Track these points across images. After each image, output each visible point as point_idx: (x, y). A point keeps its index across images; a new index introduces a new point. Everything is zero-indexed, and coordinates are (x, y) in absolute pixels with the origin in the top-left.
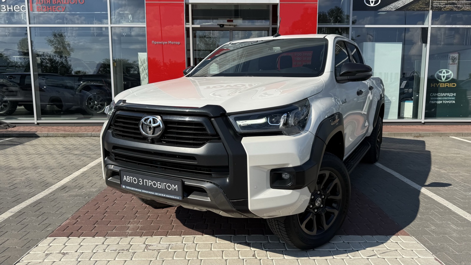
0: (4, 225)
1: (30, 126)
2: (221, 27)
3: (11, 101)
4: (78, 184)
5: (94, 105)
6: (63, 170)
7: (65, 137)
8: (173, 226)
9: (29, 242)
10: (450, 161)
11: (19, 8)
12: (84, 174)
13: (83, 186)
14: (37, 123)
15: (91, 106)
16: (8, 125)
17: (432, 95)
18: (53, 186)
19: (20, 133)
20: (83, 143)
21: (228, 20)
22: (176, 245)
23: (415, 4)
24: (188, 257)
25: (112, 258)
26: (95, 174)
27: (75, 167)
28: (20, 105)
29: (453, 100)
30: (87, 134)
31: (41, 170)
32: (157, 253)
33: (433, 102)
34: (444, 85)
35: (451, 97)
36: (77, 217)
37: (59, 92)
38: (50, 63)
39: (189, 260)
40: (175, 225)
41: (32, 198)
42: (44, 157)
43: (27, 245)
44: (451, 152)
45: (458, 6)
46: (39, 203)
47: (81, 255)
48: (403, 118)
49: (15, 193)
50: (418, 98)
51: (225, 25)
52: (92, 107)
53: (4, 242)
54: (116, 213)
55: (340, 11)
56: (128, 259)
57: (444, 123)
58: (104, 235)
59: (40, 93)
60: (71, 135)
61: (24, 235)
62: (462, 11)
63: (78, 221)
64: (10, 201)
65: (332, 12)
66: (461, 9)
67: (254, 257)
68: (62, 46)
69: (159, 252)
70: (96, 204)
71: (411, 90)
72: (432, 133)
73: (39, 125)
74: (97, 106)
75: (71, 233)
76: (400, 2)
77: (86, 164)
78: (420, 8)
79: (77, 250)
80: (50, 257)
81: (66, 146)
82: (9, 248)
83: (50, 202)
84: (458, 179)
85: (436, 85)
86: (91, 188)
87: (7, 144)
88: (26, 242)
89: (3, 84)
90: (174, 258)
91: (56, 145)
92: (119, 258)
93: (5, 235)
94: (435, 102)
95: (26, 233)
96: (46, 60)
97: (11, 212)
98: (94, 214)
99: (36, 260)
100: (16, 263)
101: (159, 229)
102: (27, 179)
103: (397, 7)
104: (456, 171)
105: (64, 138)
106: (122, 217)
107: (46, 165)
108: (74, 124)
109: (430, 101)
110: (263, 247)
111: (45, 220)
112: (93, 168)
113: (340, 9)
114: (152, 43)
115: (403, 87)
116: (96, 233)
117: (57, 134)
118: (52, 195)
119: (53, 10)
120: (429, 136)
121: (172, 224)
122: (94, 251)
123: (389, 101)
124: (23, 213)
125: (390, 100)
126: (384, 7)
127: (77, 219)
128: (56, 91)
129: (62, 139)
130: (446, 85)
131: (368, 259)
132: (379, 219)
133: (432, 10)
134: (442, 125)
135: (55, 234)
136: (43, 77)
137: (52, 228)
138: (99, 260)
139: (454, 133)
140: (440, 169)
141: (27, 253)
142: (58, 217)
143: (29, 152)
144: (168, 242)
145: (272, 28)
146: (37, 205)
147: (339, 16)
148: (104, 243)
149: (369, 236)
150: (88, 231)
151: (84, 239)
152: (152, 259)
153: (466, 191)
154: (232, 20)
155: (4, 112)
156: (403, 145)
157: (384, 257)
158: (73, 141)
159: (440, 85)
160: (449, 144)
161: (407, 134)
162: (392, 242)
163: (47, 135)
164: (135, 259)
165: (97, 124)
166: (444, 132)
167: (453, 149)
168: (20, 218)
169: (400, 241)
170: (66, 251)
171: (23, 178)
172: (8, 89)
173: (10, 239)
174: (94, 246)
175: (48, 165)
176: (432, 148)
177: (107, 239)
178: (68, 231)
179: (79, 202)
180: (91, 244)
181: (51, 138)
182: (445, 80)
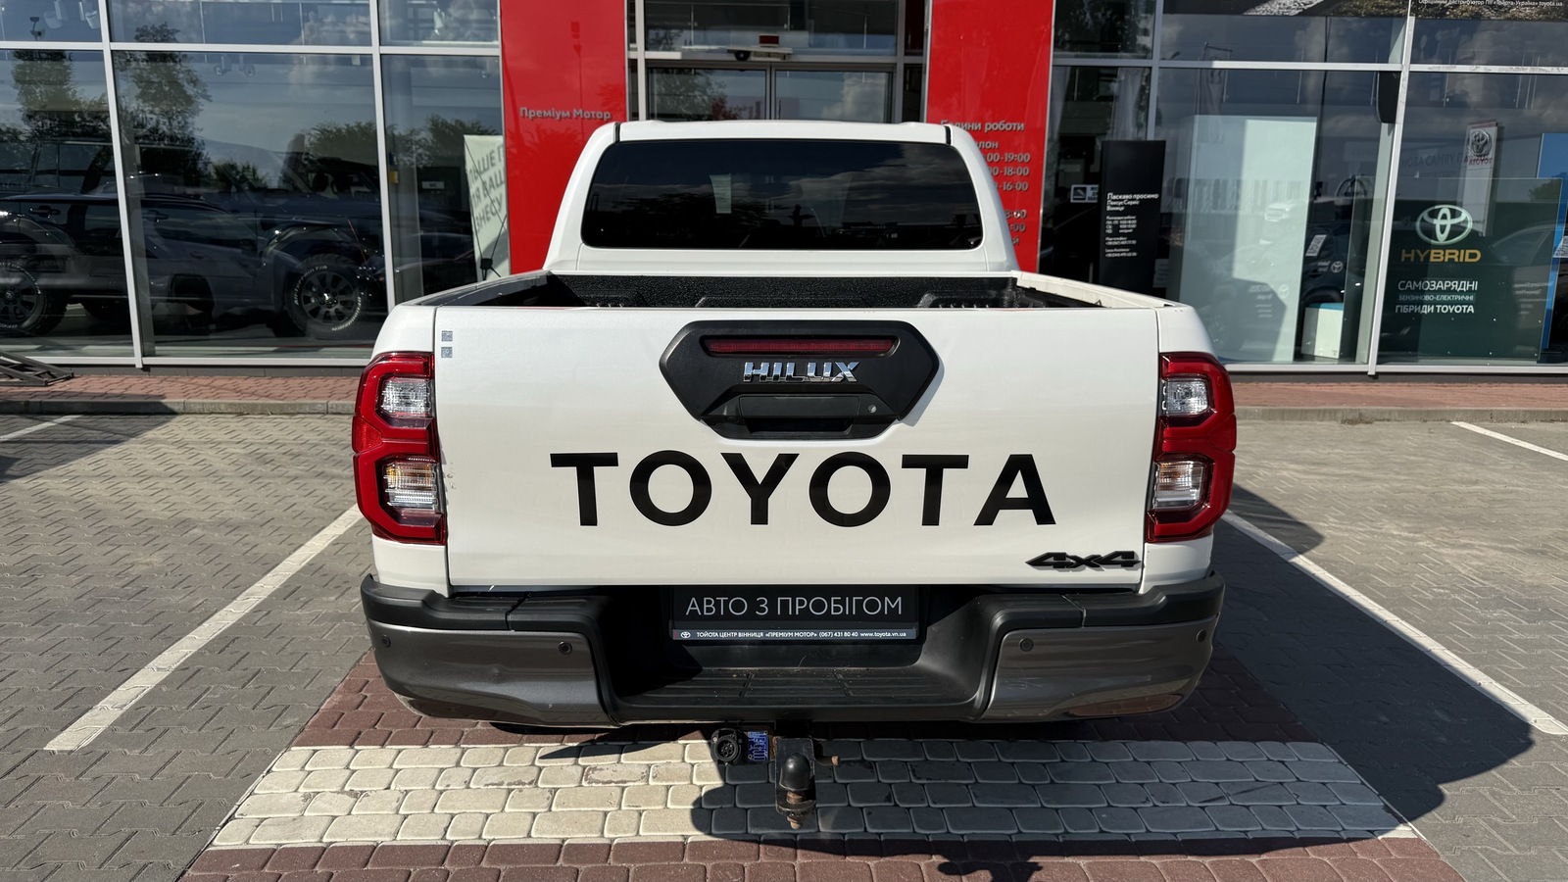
0: (153, 711)
1: (120, 375)
2: (739, 59)
3: (47, 290)
4: (332, 580)
5: (322, 307)
6: (272, 530)
7: (241, 414)
9: (242, 759)
10: (1449, 508)
12: (339, 545)
13: (347, 586)
14: (144, 365)
15: (310, 309)
16: (49, 373)
17: (1403, 286)
18: (256, 585)
19: (94, 400)
20: (306, 437)
21: (761, 37)
22: (666, 769)
24: (707, 802)
25: (493, 808)
27: (307, 521)
29: (1468, 303)
30: (314, 404)
31: (203, 533)
32: (619, 790)
33: (1405, 309)
34: (1441, 255)
35: (1461, 293)
36: (360, 686)
37: (200, 259)
39: (711, 812)
41: (205, 624)
42: (196, 488)
43: (241, 771)
44: (1453, 476)
45: (1499, 2)
46: (234, 641)
47: (404, 798)
48: (1312, 358)
49: (147, 608)
50: (1360, 293)
51: (752, 54)
52: (315, 312)
53: (169, 762)
56: (542, 810)
57: (1436, 376)
58: (456, 741)
59: (148, 262)
60: (259, 408)
61: (221, 738)
62: (1509, 19)
63: (366, 697)
64: (141, 633)
66: (1505, 12)
67: (890, 801)
69: (623, 789)
71: (1338, 266)
72: (1399, 411)
73: (150, 372)
74: (330, 307)
75: (355, 733)
77: (339, 512)
78: (1377, 7)
79: (390, 784)
80: (316, 802)
81: (254, 447)
82: (189, 777)
83: (266, 637)
84: (1465, 568)
85: (1416, 255)
87: (61, 437)
88: (234, 762)
89: (17, 232)
90: (669, 805)
91: (220, 443)
92: (514, 808)
93: (163, 738)
94: (1412, 308)
95: (224, 733)
97: (158, 669)
99: (281, 812)
100: (227, 822)
102: (169, 562)
103: (1305, 5)
104: (1463, 541)
105: (242, 418)
107: (212, 513)
109: (1398, 306)
110: (911, 773)
111: (269, 693)
114: (521, 114)
115: (1315, 255)
116: (428, 735)
117: (214, 403)
118: (262, 613)
120: (1388, 420)
122: (438, 788)
124: (195, 673)
126: (1265, 2)
127: (361, 690)
128: (192, 255)
129: (233, 423)
130: (1450, 254)
131: (1203, 808)
132: (1233, 692)
133: (1416, 16)
134: (1430, 382)
135: (311, 737)
136: (150, 212)
137: (296, 719)
138: (460, 811)
139: (1463, 411)
141: (247, 793)
142: (303, 686)
143: (141, 468)
144: (643, 760)
145: (906, 64)
146: (227, 646)
148: (461, 764)
149: (1206, 742)
150: (404, 727)
151: (399, 752)
152: (608, 809)
153: (1485, 606)
154: (777, 38)
155: (27, 323)
156: (1308, 451)
157: (1247, 804)
158: (270, 429)
159: (1428, 256)
160: (1449, 449)
161: (1322, 415)
162: (1269, 760)
163: (184, 408)
164: (559, 809)
165: (339, 369)
166: (1434, 408)
167: (1459, 465)
168: (194, 688)
169: (1292, 757)
170: (358, 786)
171: (156, 559)
172: (35, 250)
173: (183, 750)
174: (435, 772)
175: (219, 516)
176: (1395, 463)
177: (464, 750)
178: (344, 729)
179: (351, 636)
180: (423, 766)
181: (197, 416)
182: (1448, 238)
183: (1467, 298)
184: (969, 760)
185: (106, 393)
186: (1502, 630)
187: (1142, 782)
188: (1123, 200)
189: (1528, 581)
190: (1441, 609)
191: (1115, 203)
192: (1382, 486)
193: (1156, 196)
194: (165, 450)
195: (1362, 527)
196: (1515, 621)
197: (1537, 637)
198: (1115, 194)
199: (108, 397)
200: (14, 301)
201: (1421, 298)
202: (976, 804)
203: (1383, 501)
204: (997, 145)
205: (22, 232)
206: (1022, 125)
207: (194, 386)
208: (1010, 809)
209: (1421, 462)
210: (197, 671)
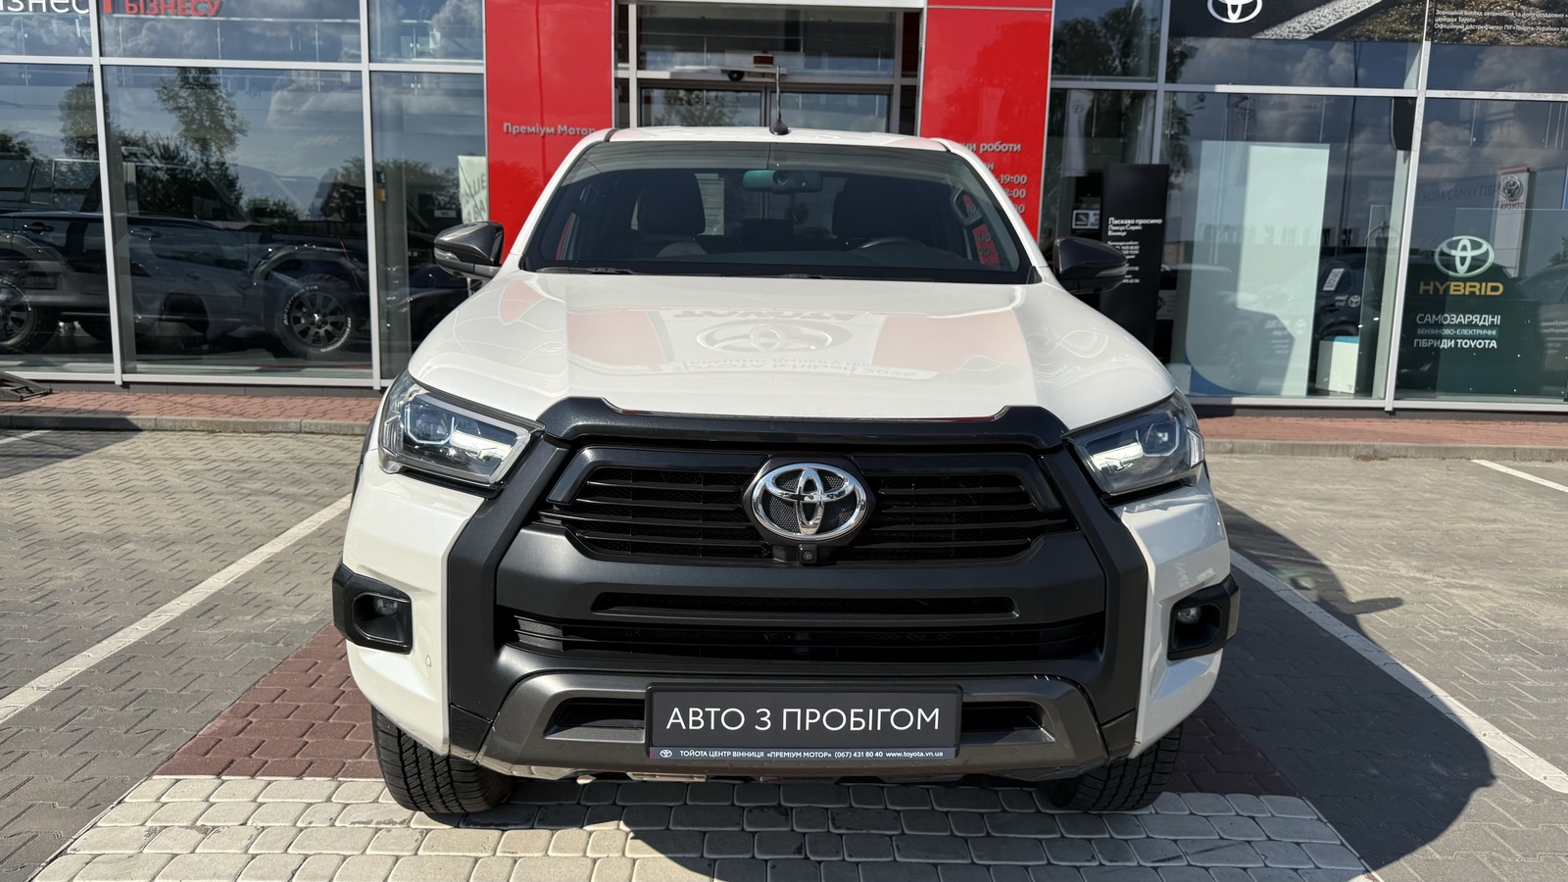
0: (18, 732)
1: (99, 391)
2: (733, 79)
3: (37, 307)
4: (254, 598)
5: (312, 327)
6: (207, 546)
7: (213, 432)
9: (96, 788)
10: (1463, 546)
11: (67, 1)
12: (272, 563)
13: (268, 605)
14: (124, 382)
15: (300, 330)
16: (27, 388)
17: (1422, 319)
18: (173, 602)
19: (67, 415)
20: (272, 455)
21: (755, 57)
22: (555, 811)
24: (593, 849)
25: (354, 849)
26: (309, 563)
27: (247, 538)
29: (1491, 338)
30: (286, 423)
31: (135, 548)
32: (497, 834)
33: (1424, 343)
34: (1461, 288)
35: (1483, 327)
36: (248, 711)
37: (196, 278)
39: (595, 861)
41: (105, 642)
42: (143, 503)
43: (90, 800)
44: (1469, 514)
45: (1519, 28)
46: (129, 659)
47: (258, 835)
48: (1325, 393)
49: (50, 624)
50: (1377, 327)
51: (745, 74)
52: (304, 333)
53: (16, 789)
56: (406, 854)
57: (1457, 413)
58: (333, 773)
59: (132, 279)
60: (232, 426)
61: (80, 764)
62: (1529, 45)
63: (251, 722)
64: (34, 650)
66: (1525, 37)
67: (799, 853)
68: (209, 114)
69: (504, 832)
70: (309, 667)
71: (1355, 299)
72: (1416, 448)
73: (129, 388)
74: (320, 327)
75: (227, 762)
76: (1326, 10)
77: (282, 530)
78: (1390, 32)
79: (248, 819)
80: (160, 839)
81: (216, 464)
82: (31, 806)
83: (164, 657)
84: (1476, 609)
85: (1435, 286)
86: (293, 612)
87: (23, 451)
88: (86, 790)
89: (9, 248)
90: (550, 853)
91: (182, 459)
92: (376, 850)
93: (19, 763)
94: (1431, 342)
95: (87, 758)
96: (153, 157)
97: (38, 688)
98: (302, 701)
99: (118, 848)
100: (56, 857)
102: (88, 577)
103: (1316, 28)
104: (1476, 581)
105: (212, 435)
107: (151, 529)
108: (243, 388)
109: (1416, 340)
110: (830, 821)
111: (148, 716)
112: (301, 544)
114: (505, 130)
115: (1333, 289)
116: (307, 765)
117: (186, 420)
118: (168, 632)
119: (180, 12)
120: (1405, 457)
122: (299, 824)
123: (1286, 333)
124: (76, 693)
125: (1289, 330)
126: (1274, 25)
127: (247, 715)
128: (188, 275)
129: (202, 441)
130: (1471, 287)
131: (1156, 869)
132: (1206, 737)
133: (1432, 41)
134: (1451, 419)
135: (178, 765)
136: (143, 229)
137: (167, 745)
138: (316, 852)
139: (1484, 448)
140: (1425, 571)
141: (89, 825)
142: (187, 710)
143: (94, 483)
145: (902, 86)
146: (120, 665)
148: (333, 799)
149: (1169, 793)
150: (283, 756)
151: (269, 784)
152: (481, 855)
153: (1496, 649)
154: (772, 58)
155: (13, 342)
156: (1317, 486)
157: (1206, 865)
158: (238, 446)
159: (1448, 287)
160: (1467, 487)
161: (1334, 450)
162: (1238, 815)
163: (154, 425)
164: (427, 853)
165: (320, 389)
166: (1453, 445)
167: (1476, 503)
168: (69, 709)
169: (1264, 812)
170: (211, 821)
171: (77, 574)
172: (26, 267)
173: (36, 777)
174: (301, 807)
175: (157, 532)
176: (1408, 500)
177: (340, 784)
178: (217, 757)
179: (256, 658)
180: (290, 800)
181: (168, 433)
182: (1468, 271)
183: (1489, 332)
184: (898, 808)
185: (80, 409)
186: (1513, 676)
187: (1090, 836)
188: (1125, 225)
189: (1544, 624)
190: (1447, 652)
191: (1116, 228)
192: (1392, 523)
193: (1159, 221)
194: (123, 466)
195: (1367, 564)
196: (1529, 667)
197: (1552, 684)
198: (1117, 218)
199: (80, 413)
200: (4, 318)
201: (1441, 332)
202: (898, 859)
203: (1392, 538)
205: (15, 248)
206: (1019, 146)
207: (170, 404)
208: (935, 865)
209: (1437, 499)
210: (80, 691)
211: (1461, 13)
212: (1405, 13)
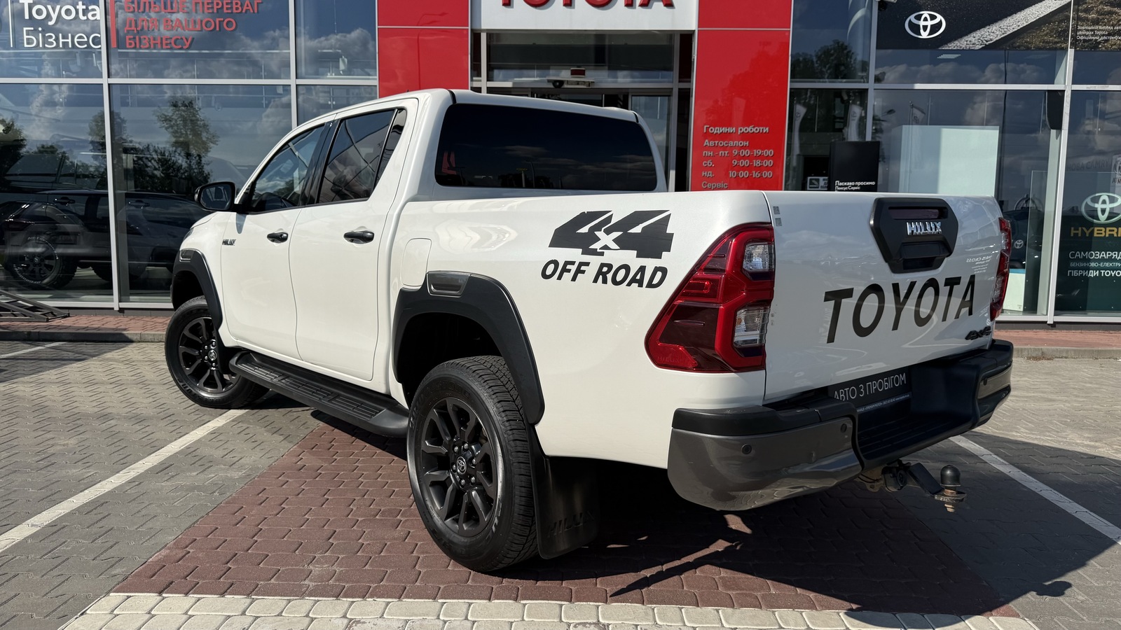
0: (12, 559)
1: (102, 315)
2: (556, 86)
3: (62, 256)
4: (200, 460)
6: (169, 422)
8: (417, 573)
9: (66, 602)
11: (86, 40)
12: (215, 434)
13: (210, 464)
14: (120, 308)
16: (52, 313)
17: (1073, 255)
18: (140, 462)
19: (79, 331)
21: (572, 70)
22: (421, 625)
23: (1030, 33)
26: (242, 434)
27: (198, 416)
28: (84, 266)
31: (117, 423)
33: (1075, 273)
34: (1103, 232)
36: (187, 544)
37: (175, 237)
38: (163, 170)
40: (423, 571)
41: (86, 491)
42: (126, 392)
43: (60, 612)
46: (102, 504)
48: (1003, 312)
49: (48, 478)
50: (1038, 262)
51: (565, 82)
53: (7, 601)
54: (283, 536)
55: (845, 52)
57: (1103, 326)
58: (249, 592)
59: (128, 237)
61: (56, 584)
63: (189, 552)
64: (33, 497)
65: (825, 54)
68: (192, 130)
70: (236, 510)
71: (1020, 243)
72: (1075, 350)
73: (124, 313)
75: (167, 583)
76: (994, 28)
78: (1043, 42)
82: (15, 616)
83: (129, 502)
85: (1083, 230)
86: (228, 469)
87: (44, 356)
88: (58, 604)
89: (44, 215)
91: (157, 362)
93: (10, 582)
94: (1081, 272)
95: (62, 579)
96: (153, 161)
97: (33, 525)
98: (229, 536)
101: (384, 580)
102: (80, 444)
103: (987, 41)
106: (296, 546)
107: (130, 410)
109: (1069, 271)
111: (111, 547)
112: (238, 420)
113: (846, 46)
116: (228, 586)
117: (161, 335)
118: (134, 484)
119: (164, 47)
120: (1066, 358)
121: (417, 567)
124: (60, 529)
126: (955, 40)
127: (187, 547)
128: (169, 234)
130: (1110, 231)
132: (939, 569)
133: (1075, 48)
134: (1099, 330)
135: (130, 585)
136: (137, 201)
137: (123, 570)
142: (141, 542)
143: (92, 378)
144: (402, 616)
145: (679, 89)
146: (95, 509)
147: (843, 65)
148: (246, 613)
150: (211, 578)
151: (199, 600)
154: (584, 71)
155: (45, 281)
159: (1093, 231)
163: (141, 338)
166: (1103, 348)
168: (53, 541)
171: (72, 442)
172: (56, 228)
173: (22, 593)
174: (221, 619)
175: (134, 412)
176: (1074, 388)
177: (253, 601)
178: (160, 579)
179: (197, 504)
180: (213, 614)
181: (149, 344)
182: (1108, 219)
188: (847, 186)
191: (841, 188)
192: (1064, 405)
193: (873, 183)
194: (115, 366)
195: (1050, 436)
198: (841, 182)
200: (39, 264)
201: (1088, 264)
203: (1066, 416)
204: (747, 143)
205: (48, 215)
206: (767, 129)
209: (1096, 388)
210: (63, 528)
211: (1097, 27)
212: (1054, 29)
